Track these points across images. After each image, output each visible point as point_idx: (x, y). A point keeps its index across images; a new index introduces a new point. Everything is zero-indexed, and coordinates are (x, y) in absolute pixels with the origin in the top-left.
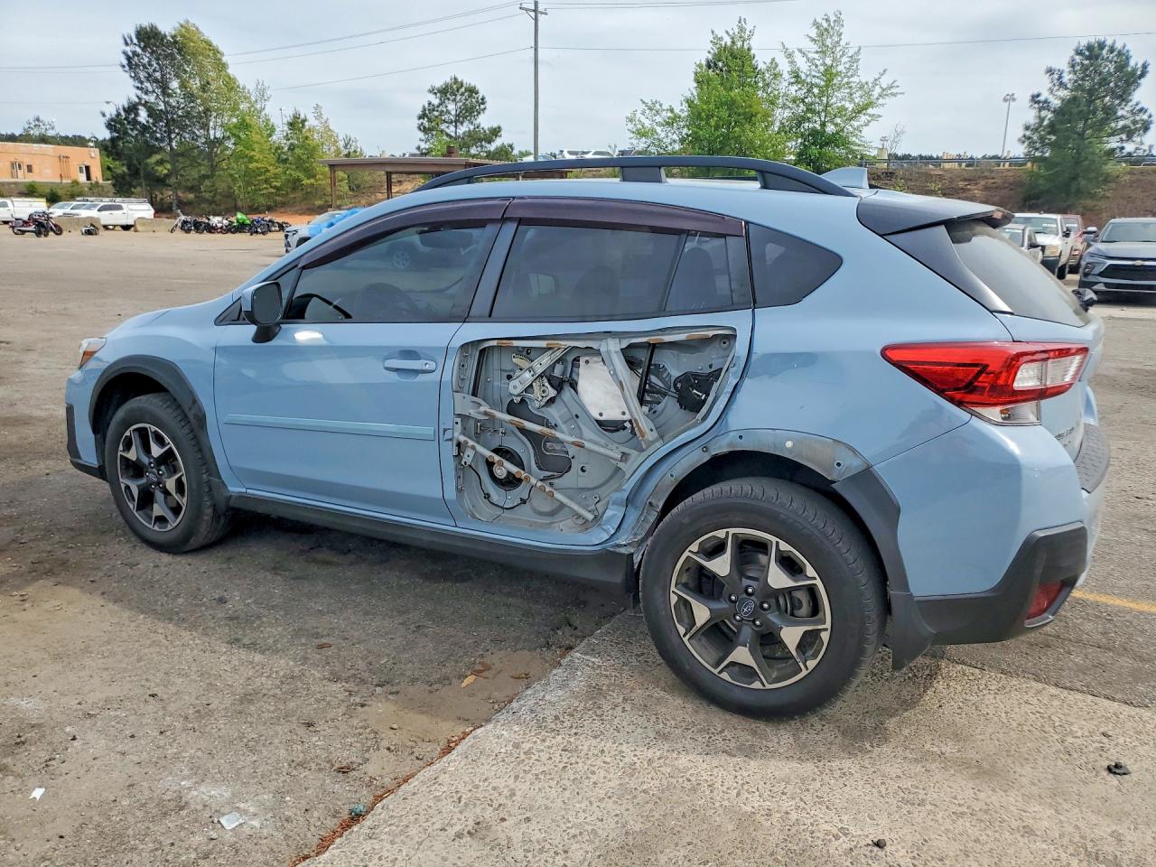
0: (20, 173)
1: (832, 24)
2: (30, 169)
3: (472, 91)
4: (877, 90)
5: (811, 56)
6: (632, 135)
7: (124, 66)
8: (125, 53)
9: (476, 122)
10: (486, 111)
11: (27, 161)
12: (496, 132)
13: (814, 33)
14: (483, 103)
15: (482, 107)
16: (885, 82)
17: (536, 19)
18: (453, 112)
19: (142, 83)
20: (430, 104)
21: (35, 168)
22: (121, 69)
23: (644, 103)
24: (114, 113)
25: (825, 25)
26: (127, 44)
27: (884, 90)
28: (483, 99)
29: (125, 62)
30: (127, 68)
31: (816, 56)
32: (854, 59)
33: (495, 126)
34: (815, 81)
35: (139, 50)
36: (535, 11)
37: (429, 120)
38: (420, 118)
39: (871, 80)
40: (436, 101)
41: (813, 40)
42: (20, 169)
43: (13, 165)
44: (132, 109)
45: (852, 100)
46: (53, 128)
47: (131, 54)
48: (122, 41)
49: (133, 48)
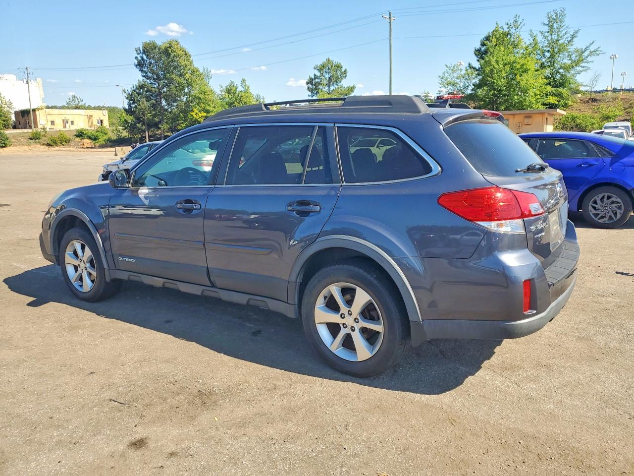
0: (67, 125)
2: (72, 123)
3: (339, 67)
4: (587, 52)
5: (545, 34)
6: (441, 86)
7: (136, 66)
8: (136, 58)
9: (341, 84)
10: (347, 77)
11: (70, 118)
12: (352, 89)
13: (546, 21)
14: (345, 74)
15: (344, 75)
16: (592, 48)
17: (390, 23)
18: (328, 79)
19: (146, 73)
20: (315, 75)
21: (75, 123)
22: (135, 67)
23: (447, 66)
24: (130, 90)
26: (138, 54)
27: (591, 52)
28: (345, 71)
29: (136, 63)
30: (138, 67)
31: (548, 34)
32: (573, 37)
33: (352, 85)
34: (546, 48)
35: (145, 57)
36: (390, 18)
37: (313, 84)
38: (307, 83)
39: (584, 48)
40: (318, 74)
41: (545, 24)
42: (67, 123)
43: (64, 121)
44: (141, 87)
45: (571, 59)
46: (82, 101)
47: (140, 59)
48: (136, 52)
49: (141, 55)
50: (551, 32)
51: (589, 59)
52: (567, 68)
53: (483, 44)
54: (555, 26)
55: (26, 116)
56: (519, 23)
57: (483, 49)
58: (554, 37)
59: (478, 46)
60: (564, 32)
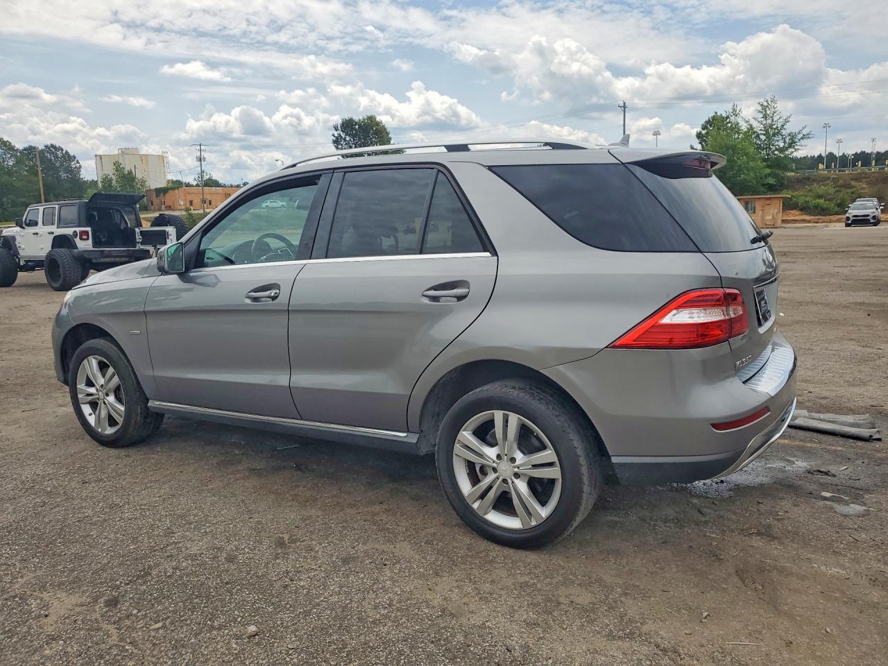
1: (770, 103)
4: (800, 136)
5: (760, 120)
8: (333, 135)
11: (208, 198)
13: (760, 108)
16: (805, 132)
21: (213, 203)
22: (332, 143)
25: (766, 104)
26: (337, 130)
27: (804, 135)
29: (333, 140)
30: (334, 143)
31: (763, 119)
32: (787, 121)
34: (761, 132)
35: (342, 134)
39: (797, 131)
41: (759, 112)
42: (205, 203)
45: (785, 142)
47: (337, 135)
48: (333, 129)
49: (339, 132)
50: (765, 117)
51: (803, 142)
52: (782, 150)
53: (704, 128)
54: (768, 112)
55: (162, 196)
56: (738, 111)
57: (704, 132)
58: (769, 121)
59: (699, 129)
60: (778, 117)
